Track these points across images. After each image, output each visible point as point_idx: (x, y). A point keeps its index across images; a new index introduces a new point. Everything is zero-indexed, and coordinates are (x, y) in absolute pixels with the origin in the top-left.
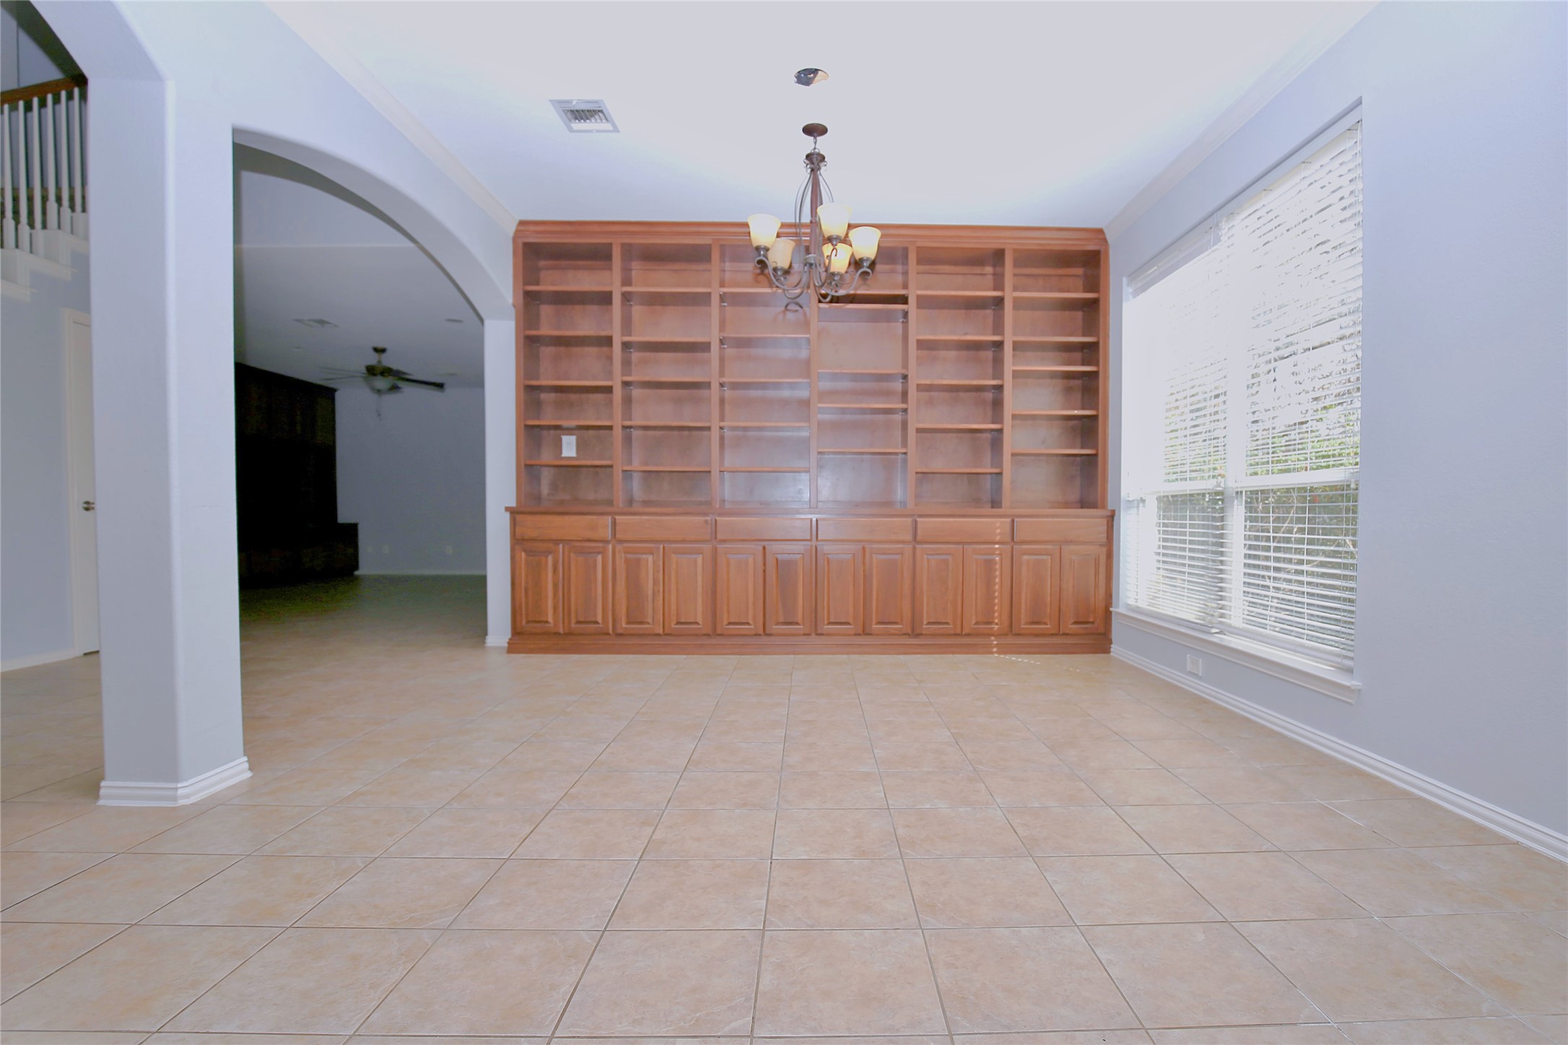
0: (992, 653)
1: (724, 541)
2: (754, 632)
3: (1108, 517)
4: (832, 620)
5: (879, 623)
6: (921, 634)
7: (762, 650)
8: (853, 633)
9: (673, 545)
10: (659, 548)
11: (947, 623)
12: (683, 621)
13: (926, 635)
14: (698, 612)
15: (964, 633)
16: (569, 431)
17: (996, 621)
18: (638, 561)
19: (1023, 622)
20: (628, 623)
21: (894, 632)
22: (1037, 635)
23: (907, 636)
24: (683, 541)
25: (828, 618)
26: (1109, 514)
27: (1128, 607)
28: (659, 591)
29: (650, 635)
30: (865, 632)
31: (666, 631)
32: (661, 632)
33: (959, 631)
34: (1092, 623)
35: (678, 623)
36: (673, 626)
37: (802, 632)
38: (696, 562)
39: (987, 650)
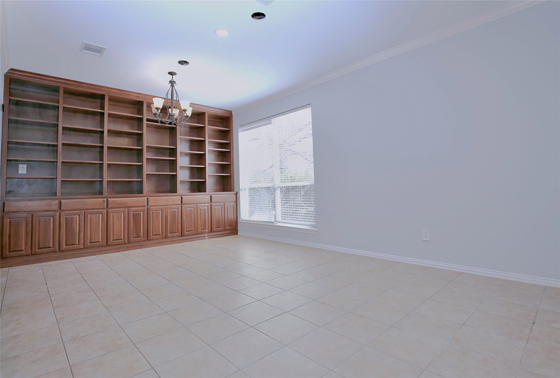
0: (206, 239)
1: (112, 208)
2: (124, 243)
3: (235, 194)
4: (154, 234)
5: (170, 233)
6: (185, 235)
7: (128, 249)
8: (161, 238)
9: (89, 211)
10: (82, 212)
11: (193, 231)
12: (93, 241)
13: (186, 235)
14: (100, 237)
15: (198, 233)
16: (23, 162)
17: (207, 228)
18: (72, 219)
19: (214, 228)
20: (66, 245)
21: (175, 236)
22: (218, 231)
23: (179, 237)
24: (94, 209)
25: (153, 234)
26: (235, 193)
27: (243, 220)
28: (82, 230)
29: (77, 249)
30: (166, 237)
31: (85, 247)
32: (83, 247)
33: (196, 233)
34: (233, 226)
35: (91, 243)
36: (88, 244)
37: (143, 240)
38: (99, 217)
39: (204, 238)
